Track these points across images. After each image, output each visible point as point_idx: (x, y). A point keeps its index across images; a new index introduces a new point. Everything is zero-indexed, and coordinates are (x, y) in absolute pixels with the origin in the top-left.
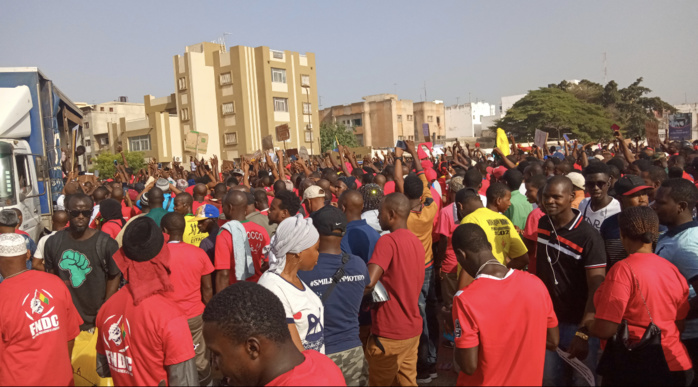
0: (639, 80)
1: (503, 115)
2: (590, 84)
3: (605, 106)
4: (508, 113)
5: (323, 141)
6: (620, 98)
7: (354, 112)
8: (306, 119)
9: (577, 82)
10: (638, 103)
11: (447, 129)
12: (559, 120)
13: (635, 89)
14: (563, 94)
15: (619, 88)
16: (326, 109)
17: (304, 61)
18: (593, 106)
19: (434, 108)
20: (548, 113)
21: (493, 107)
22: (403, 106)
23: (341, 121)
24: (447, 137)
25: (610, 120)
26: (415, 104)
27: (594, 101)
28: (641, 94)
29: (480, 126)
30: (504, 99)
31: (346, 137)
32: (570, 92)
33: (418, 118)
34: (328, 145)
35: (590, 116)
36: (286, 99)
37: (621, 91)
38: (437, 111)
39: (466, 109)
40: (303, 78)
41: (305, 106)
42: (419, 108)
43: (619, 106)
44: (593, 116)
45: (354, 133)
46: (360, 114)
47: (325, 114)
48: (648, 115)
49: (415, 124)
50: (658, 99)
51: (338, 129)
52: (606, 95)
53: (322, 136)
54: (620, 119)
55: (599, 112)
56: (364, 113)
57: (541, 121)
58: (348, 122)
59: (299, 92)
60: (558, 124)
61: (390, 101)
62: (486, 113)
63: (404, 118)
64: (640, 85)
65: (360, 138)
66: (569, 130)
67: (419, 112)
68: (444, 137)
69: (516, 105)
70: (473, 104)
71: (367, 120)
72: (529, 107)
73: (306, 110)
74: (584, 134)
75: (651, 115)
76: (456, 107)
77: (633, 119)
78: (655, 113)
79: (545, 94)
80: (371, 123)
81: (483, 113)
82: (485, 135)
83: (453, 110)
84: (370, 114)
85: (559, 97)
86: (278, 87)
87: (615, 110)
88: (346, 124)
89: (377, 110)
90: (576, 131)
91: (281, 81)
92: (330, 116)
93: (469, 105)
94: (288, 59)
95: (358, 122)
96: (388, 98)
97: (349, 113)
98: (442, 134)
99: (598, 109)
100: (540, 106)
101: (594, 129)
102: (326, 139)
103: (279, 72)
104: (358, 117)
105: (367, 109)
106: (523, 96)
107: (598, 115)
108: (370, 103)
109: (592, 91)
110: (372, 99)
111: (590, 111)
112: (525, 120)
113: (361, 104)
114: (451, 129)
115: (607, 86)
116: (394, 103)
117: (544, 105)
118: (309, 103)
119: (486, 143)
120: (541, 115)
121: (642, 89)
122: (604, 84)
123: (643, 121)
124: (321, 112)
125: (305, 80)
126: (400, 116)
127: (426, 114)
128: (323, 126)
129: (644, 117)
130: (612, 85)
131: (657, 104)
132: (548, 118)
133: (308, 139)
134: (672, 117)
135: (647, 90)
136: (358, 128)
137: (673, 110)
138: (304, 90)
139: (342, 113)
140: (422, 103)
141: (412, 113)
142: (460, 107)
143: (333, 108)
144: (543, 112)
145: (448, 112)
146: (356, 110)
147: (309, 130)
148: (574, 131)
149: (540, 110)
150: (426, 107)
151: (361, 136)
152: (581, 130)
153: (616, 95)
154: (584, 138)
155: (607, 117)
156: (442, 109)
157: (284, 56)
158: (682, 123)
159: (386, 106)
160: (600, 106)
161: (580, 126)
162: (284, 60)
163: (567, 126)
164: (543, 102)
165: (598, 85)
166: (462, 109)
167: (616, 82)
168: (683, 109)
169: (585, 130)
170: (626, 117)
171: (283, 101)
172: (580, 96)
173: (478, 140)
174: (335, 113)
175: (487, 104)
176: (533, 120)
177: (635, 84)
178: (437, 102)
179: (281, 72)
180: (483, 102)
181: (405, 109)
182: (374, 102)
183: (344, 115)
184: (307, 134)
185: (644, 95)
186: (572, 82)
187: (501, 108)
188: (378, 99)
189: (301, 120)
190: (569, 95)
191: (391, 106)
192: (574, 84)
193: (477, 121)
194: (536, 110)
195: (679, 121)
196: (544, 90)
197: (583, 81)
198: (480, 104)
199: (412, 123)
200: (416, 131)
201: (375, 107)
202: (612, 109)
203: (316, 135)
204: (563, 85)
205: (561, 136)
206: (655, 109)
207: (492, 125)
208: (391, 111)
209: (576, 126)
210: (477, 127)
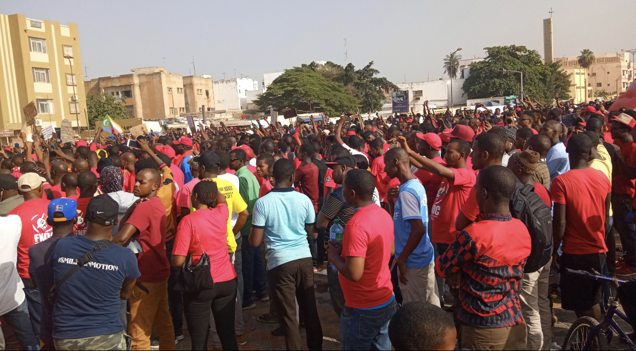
0: (371, 63)
1: (265, 91)
2: (333, 66)
3: (345, 85)
4: (269, 88)
5: (90, 112)
6: (356, 77)
7: (123, 84)
8: (70, 90)
9: (323, 63)
10: (370, 82)
11: (216, 102)
12: (310, 96)
13: (368, 70)
14: (312, 73)
15: (356, 69)
16: (93, 80)
17: (65, 32)
18: (336, 84)
19: (203, 82)
20: (301, 89)
21: (256, 82)
22: (172, 79)
23: (109, 92)
24: (216, 109)
25: (350, 96)
26: (184, 78)
27: (337, 80)
28: (372, 75)
29: (245, 100)
30: (265, 76)
31: (116, 108)
32: (318, 72)
33: (188, 91)
34: (96, 117)
35: (334, 93)
36: (47, 69)
37: (357, 72)
38: (207, 85)
39: (233, 84)
40: (65, 48)
41: (69, 77)
42: (188, 81)
43: (356, 85)
44: (337, 93)
45: (124, 105)
46: (130, 86)
47: (92, 85)
48: (378, 92)
49: (186, 96)
50: (385, 79)
51: (107, 100)
52: (346, 75)
53: (89, 107)
54: (357, 96)
55: (341, 89)
56: (133, 85)
57: (295, 96)
58: (118, 94)
59: (61, 63)
60: (309, 99)
61: (159, 73)
62: (251, 88)
63: (175, 90)
64: (372, 67)
65: (130, 109)
66: (318, 104)
67: (188, 86)
68: (213, 109)
69: (275, 82)
70: (238, 80)
71: (137, 92)
72: (285, 84)
73: (70, 81)
74: (329, 108)
76: (223, 82)
77: (367, 95)
78: (383, 90)
79: (298, 73)
80: (141, 95)
81: (247, 88)
82: (250, 107)
83: (220, 84)
84: (140, 86)
85: (310, 76)
86: (37, 57)
87: (353, 88)
88: (115, 96)
89: (147, 82)
90: (323, 105)
91: (40, 51)
92: (97, 88)
93: (235, 80)
94: (48, 28)
95: (128, 94)
96: (157, 71)
97: (118, 85)
98: (211, 106)
99: (340, 86)
100: (294, 83)
101: (337, 103)
102: (94, 110)
103: (37, 41)
104: (128, 89)
105: (136, 81)
106: (280, 74)
107: (340, 91)
108: (139, 75)
109: (335, 72)
110: (142, 72)
111: (334, 89)
112: (283, 95)
113: (130, 76)
114: (219, 102)
115: (346, 68)
116: (163, 76)
117: (297, 83)
118: (72, 75)
119: (251, 115)
120: (295, 91)
121: (373, 70)
122: (344, 66)
123: (374, 97)
124: (87, 83)
125: (69, 52)
126: (170, 89)
127: (196, 88)
128: (90, 98)
129: (375, 93)
130: (350, 66)
131: (383, 83)
132: (301, 93)
133: (73, 111)
134: (394, 94)
135: (377, 71)
136: (128, 100)
137: (396, 88)
138: (67, 61)
139: (110, 84)
140: (191, 77)
141: (182, 87)
142: (227, 82)
143: (100, 79)
144: (297, 88)
145: (216, 86)
146: (125, 82)
147: (74, 101)
148: (322, 106)
149: (295, 86)
150: (196, 81)
151: (132, 107)
152: (327, 105)
153: (353, 74)
154: (330, 111)
155: (347, 94)
156: (210, 83)
157: (43, 25)
158: (402, 99)
159: (156, 79)
160: (342, 84)
161: (326, 101)
162: (43, 30)
163: (316, 101)
164: (297, 80)
165: (339, 66)
166: (228, 84)
167: (353, 64)
168: (403, 87)
169: (331, 105)
170: (362, 94)
171: (43, 72)
172: (326, 76)
173: (244, 112)
174: (102, 84)
175: (250, 80)
176: (288, 94)
177: (368, 66)
178: (206, 76)
179: (41, 42)
180: (247, 77)
181: (175, 82)
182: (143, 75)
183: (113, 87)
184: (73, 105)
185: (375, 76)
186: (320, 63)
187: (263, 84)
188: (147, 71)
189: (65, 91)
190: (317, 74)
191: (161, 79)
192: (322, 65)
193: (242, 95)
194: (292, 86)
195: (400, 97)
196: (297, 70)
197: (328, 63)
198: (244, 79)
199: (183, 95)
200: (187, 103)
201: (144, 79)
202: (351, 87)
203: (82, 107)
204: (313, 66)
205: (312, 109)
206: (383, 87)
207: (256, 98)
208: (161, 83)
209: (324, 101)
210: (243, 101)
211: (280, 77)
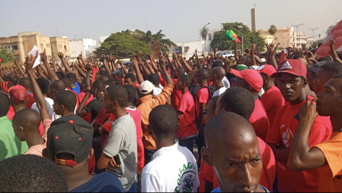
0: (161, 31)
1: (100, 46)
2: (140, 32)
3: (147, 43)
4: (102, 44)
6: (153, 39)
7: (13, 41)
9: (134, 30)
10: (161, 41)
11: (71, 52)
12: (126, 48)
13: (159, 35)
14: (127, 36)
15: (152, 34)
18: (141, 42)
19: (63, 40)
20: (121, 45)
21: (95, 41)
22: (43, 39)
23: (4, 46)
24: (71, 57)
26: (50, 38)
28: (161, 37)
29: (88, 51)
30: (101, 37)
31: (8, 56)
32: (131, 35)
33: (53, 46)
35: (140, 47)
37: (153, 36)
38: (65, 42)
39: (81, 42)
42: (53, 40)
45: (13, 54)
46: (17, 43)
48: (165, 47)
49: (52, 49)
50: (169, 40)
52: (147, 37)
55: (144, 45)
56: (19, 42)
57: (117, 48)
58: (9, 47)
60: (126, 50)
61: (35, 35)
62: (91, 45)
63: (45, 45)
64: (161, 33)
65: (18, 57)
66: (131, 54)
67: (53, 42)
68: (69, 56)
69: (106, 41)
70: (84, 39)
71: (21, 46)
72: (112, 42)
75: (166, 47)
76: (74, 40)
78: (168, 46)
79: (119, 35)
80: (24, 48)
81: (88, 46)
82: (91, 55)
83: (73, 42)
84: (23, 43)
88: (8, 49)
89: (27, 41)
93: (82, 40)
95: (16, 47)
96: (34, 34)
97: (9, 42)
98: (68, 55)
99: (144, 43)
100: (117, 41)
104: (16, 45)
105: (21, 40)
106: (109, 36)
107: (143, 46)
108: (23, 37)
109: (141, 35)
110: (24, 34)
111: (140, 45)
112: (111, 48)
113: (17, 37)
114: (73, 52)
116: (37, 37)
117: (119, 41)
120: (118, 46)
121: (162, 35)
122: (146, 32)
126: (42, 44)
127: (58, 44)
129: (163, 48)
130: (149, 32)
131: (167, 42)
132: (121, 47)
134: (174, 48)
135: (164, 35)
136: (16, 51)
137: (175, 45)
139: (4, 42)
140: (55, 37)
141: (49, 43)
142: (77, 40)
144: (118, 44)
145: (70, 43)
146: (13, 40)
148: (133, 54)
149: (117, 43)
150: (58, 40)
151: (18, 55)
153: (151, 37)
155: (148, 48)
156: (67, 41)
158: (178, 51)
159: (33, 39)
160: (145, 42)
163: (130, 52)
164: (118, 39)
165: (143, 32)
166: (78, 42)
167: (151, 31)
168: (179, 45)
172: (136, 37)
173: (87, 58)
175: (91, 40)
176: (113, 48)
177: (159, 33)
178: (64, 37)
180: (89, 38)
181: (45, 41)
182: (25, 36)
183: (6, 43)
185: (163, 38)
186: (132, 30)
187: (99, 42)
188: (28, 34)
190: (130, 36)
193: (87, 48)
194: (115, 43)
195: (177, 50)
196: (119, 34)
197: (136, 30)
198: (87, 39)
199: (50, 48)
200: (52, 53)
201: (26, 39)
202: (150, 44)
204: (128, 32)
205: (128, 56)
206: (168, 44)
207: (95, 50)
208: (36, 41)
209: (134, 52)
210: (87, 52)
211: (108, 38)
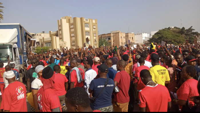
0: (191, 27)
1: (151, 37)
2: (177, 28)
3: (181, 34)
4: (153, 36)
5: (99, 44)
6: (186, 32)
7: (108, 36)
8: (95, 38)
9: (173, 27)
10: (191, 33)
12: (168, 38)
13: (190, 29)
16: (100, 35)
17: (94, 21)
18: (178, 34)
19: (131, 35)
21: (149, 34)
22: (122, 34)
23: (104, 38)
24: (135, 43)
25: (183, 38)
26: (126, 34)
27: (178, 33)
28: (192, 31)
29: (145, 40)
30: (152, 32)
34: (101, 45)
35: (177, 37)
36: (89, 32)
37: (186, 30)
38: (132, 36)
39: (141, 35)
40: (94, 26)
41: (94, 34)
42: (127, 35)
43: (186, 34)
44: (178, 37)
45: (108, 42)
46: (110, 36)
47: (100, 36)
48: (194, 37)
50: (197, 32)
51: (104, 41)
52: (182, 31)
53: (99, 42)
54: (186, 38)
55: (180, 36)
56: (111, 36)
58: (107, 39)
59: (93, 30)
60: (167, 39)
61: (118, 33)
63: (123, 37)
64: (192, 28)
65: (110, 43)
66: (171, 41)
67: (127, 36)
69: (155, 34)
70: (143, 34)
71: (112, 38)
72: (159, 35)
73: (95, 35)
74: (175, 42)
75: (195, 37)
76: (138, 34)
77: (190, 38)
78: (196, 36)
81: (146, 36)
82: (146, 42)
83: (137, 35)
84: (113, 36)
85: (168, 32)
86: (87, 29)
87: (184, 36)
89: (115, 35)
90: (173, 41)
91: (87, 27)
92: (101, 37)
93: (142, 34)
94: (90, 21)
95: (109, 39)
96: (118, 32)
97: (107, 36)
98: (134, 42)
99: (180, 35)
100: (162, 34)
101: (178, 41)
102: (100, 43)
103: (87, 25)
105: (112, 35)
106: (157, 31)
107: (179, 37)
108: (113, 33)
109: (177, 30)
110: (114, 32)
111: (177, 36)
112: (158, 38)
113: (110, 34)
114: (136, 41)
115: (182, 29)
116: (120, 33)
117: (163, 34)
118: (95, 33)
119: (146, 45)
120: (162, 37)
121: (192, 29)
122: (181, 28)
123: (193, 39)
124: (99, 36)
125: (95, 27)
126: (121, 37)
127: (129, 37)
128: (99, 40)
129: (193, 37)
130: (183, 28)
132: (165, 37)
133: (95, 43)
135: (194, 30)
136: (109, 40)
138: (94, 30)
139: (105, 36)
140: (128, 33)
141: (125, 36)
143: (102, 35)
144: (163, 36)
145: (135, 36)
147: (95, 41)
149: (162, 35)
150: (129, 34)
151: (110, 42)
152: (174, 41)
153: (184, 31)
154: (176, 43)
155: (182, 38)
157: (88, 20)
160: (180, 34)
161: (174, 40)
162: (88, 21)
163: (170, 40)
164: (163, 33)
165: (179, 28)
167: (184, 27)
169: (176, 41)
170: (188, 37)
171: (88, 33)
172: (174, 31)
173: (144, 44)
174: (103, 36)
175: (147, 34)
176: (160, 38)
177: (190, 28)
178: (132, 33)
179: (88, 25)
180: (146, 33)
181: (123, 35)
182: (114, 33)
183: (105, 37)
184: (95, 42)
185: (193, 31)
186: (172, 27)
187: (151, 35)
188: (115, 32)
189: (93, 38)
190: (171, 31)
191: (119, 34)
192: (172, 28)
194: (161, 35)
196: (163, 30)
197: (175, 27)
198: (145, 33)
199: (125, 39)
200: (126, 41)
201: (114, 34)
202: (183, 35)
203: (98, 42)
204: (169, 28)
205: (169, 43)
206: (196, 35)
207: (148, 39)
208: (119, 35)
209: (173, 40)
210: (144, 40)
211: (157, 32)
